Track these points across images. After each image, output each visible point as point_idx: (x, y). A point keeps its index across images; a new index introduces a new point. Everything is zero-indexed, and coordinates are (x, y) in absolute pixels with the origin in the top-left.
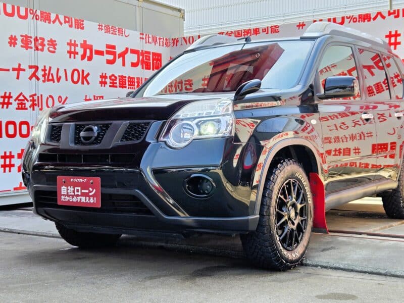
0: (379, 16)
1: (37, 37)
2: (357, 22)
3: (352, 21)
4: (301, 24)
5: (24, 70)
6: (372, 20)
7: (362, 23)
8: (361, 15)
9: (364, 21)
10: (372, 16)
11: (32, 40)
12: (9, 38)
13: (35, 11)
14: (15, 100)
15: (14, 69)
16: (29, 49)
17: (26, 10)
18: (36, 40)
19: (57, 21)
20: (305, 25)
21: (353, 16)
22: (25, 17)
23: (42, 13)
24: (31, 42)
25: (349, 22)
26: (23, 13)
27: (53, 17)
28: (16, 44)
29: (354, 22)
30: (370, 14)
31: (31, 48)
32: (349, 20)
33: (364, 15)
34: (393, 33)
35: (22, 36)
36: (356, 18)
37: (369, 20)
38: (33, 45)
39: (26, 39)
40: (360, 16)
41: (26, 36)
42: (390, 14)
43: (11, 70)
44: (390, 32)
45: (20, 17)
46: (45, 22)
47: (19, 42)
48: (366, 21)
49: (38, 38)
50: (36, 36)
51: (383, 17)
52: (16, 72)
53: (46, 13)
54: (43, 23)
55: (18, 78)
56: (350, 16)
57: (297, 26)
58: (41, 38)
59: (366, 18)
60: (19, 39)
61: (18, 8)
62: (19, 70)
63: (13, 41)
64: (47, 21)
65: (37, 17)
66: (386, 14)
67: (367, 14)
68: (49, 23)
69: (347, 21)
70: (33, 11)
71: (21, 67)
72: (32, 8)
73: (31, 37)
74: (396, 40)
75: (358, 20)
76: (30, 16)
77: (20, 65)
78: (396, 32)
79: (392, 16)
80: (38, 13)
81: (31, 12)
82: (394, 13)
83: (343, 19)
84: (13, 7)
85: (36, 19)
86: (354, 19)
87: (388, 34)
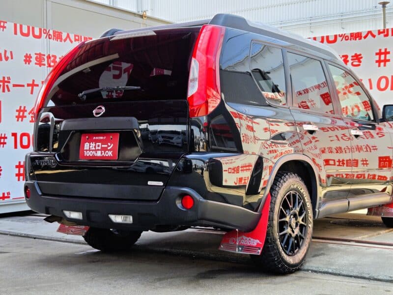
0: (370, 35)
1: (49, 55)
2: (349, 40)
3: (344, 38)
5: (37, 85)
6: (363, 38)
7: (353, 41)
8: (353, 33)
9: (356, 40)
10: (363, 35)
11: (45, 57)
12: (25, 56)
13: (48, 30)
14: (29, 114)
15: (28, 85)
16: (42, 66)
17: (40, 30)
18: (49, 57)
19: (68, 39)
21: (345, 34)
22: (39, 37)
23: (54, 32)
24: (44, 59)
25: (342, 40)
26: (37, 33)
27: (64, 36)
28: (31, 61)
29: (346, 40)
30: (361, 33)
31: (44, 65)
32: (342, 38)
33: (356, 34)
34: (383, 51)
35: (36, 54)
36: (348, 36)
37: (360, 39)
38: (46, 62)
39: (40, 57)
40: (352, 35)
41: (40, 54)
42: (380, 33)
43: (26, 85)
44: (380, 50)
45: (35, 36)
46: (57, 41)
47: (33, 60)
48: (357, 39)
49: (51, 56)
50: (48, 53)
51: (374, 36)
52: (30, 88)
53: (58, 32)
54: (55, 41)
55: (32, 93)
56: (342, 34)
58: (53, 56)
59: (357, 36)
60: (34, 56)
61: (33, 28)
62: (33, 85)
63: (28, 59)
64: (59, 40)
65: (50, 36)
66: (376, 33)
67: (358, 33)
68: (61, 41)
69: (339, 39)
70: (46, 31)
71: (35, 83)
72: (45, 28)
73: (44, 55)
74: (385, 57)
75: (350, 38)
76: (44, 35)
77: (34, 81)
78: (386, 49)
79: (382, 35)
80: (51, 32)
81: (45, 31)
82: (383, 32)
83: (336, 36)
84: (29, 28)
85: (49, 38)
86: (346, 37)
87: (378, 51)
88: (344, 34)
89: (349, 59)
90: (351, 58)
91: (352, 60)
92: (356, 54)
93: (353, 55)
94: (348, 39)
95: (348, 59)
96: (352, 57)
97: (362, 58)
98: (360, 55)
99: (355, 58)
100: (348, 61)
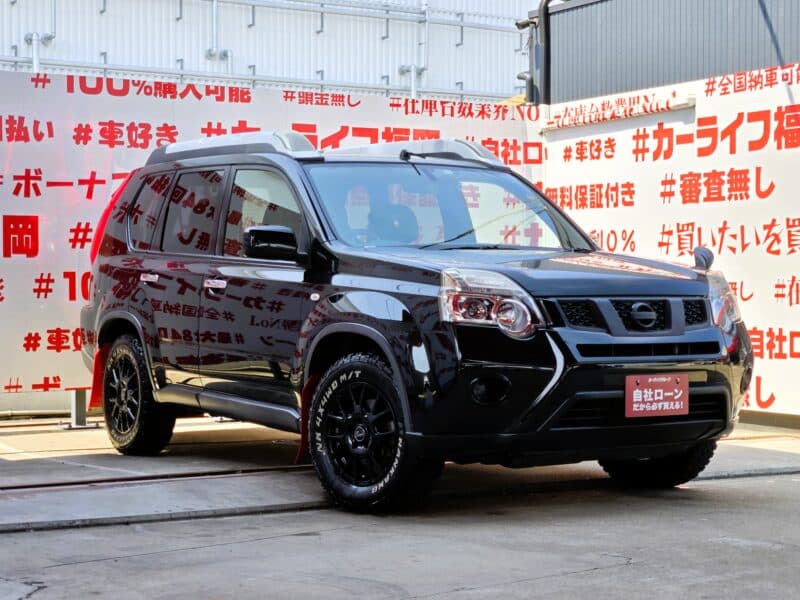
0: (191, 92)
2: (152, 96)
3: (143, 91)
4: (41, 77)
6: (178, 96)
7: (160, 99)
8: (160, 83)
9: (165, 97)
10: (180, 90)
20: (49, 81)
21: (144, 82)
25: (138, 93)
29: (146, 93)
30: (175, 86)
32: (137, 88)
33: (165, 85)
36: (150, 87)
37: (173, 97)
40: (158, 85)
42: (209, 92)
44: (210, 124)
48: (168, 96)
51: (199, 96)
56: (139, 82)
57: (33, 80)
59: (167, 90)
66: (202, 91)
67: (170, 85)
69: (133, 89)
75: (153, 91)
78: (219, 125)
79: (213, 96)
82: (215, 91)
83: (126, 83)
86: (146, 88)
87: (206, 126)
88: (142, 79)
89: (153, 132)
90: (156, 132)
91: (158, 135)
92: (165, 125)
93: (161, 126)
94: (150, 94)
95: (150, 132)
96: (159, 129)
97: (176, 133)
98: (174, 128)
99: (163, 132)
100: (150, 137)
